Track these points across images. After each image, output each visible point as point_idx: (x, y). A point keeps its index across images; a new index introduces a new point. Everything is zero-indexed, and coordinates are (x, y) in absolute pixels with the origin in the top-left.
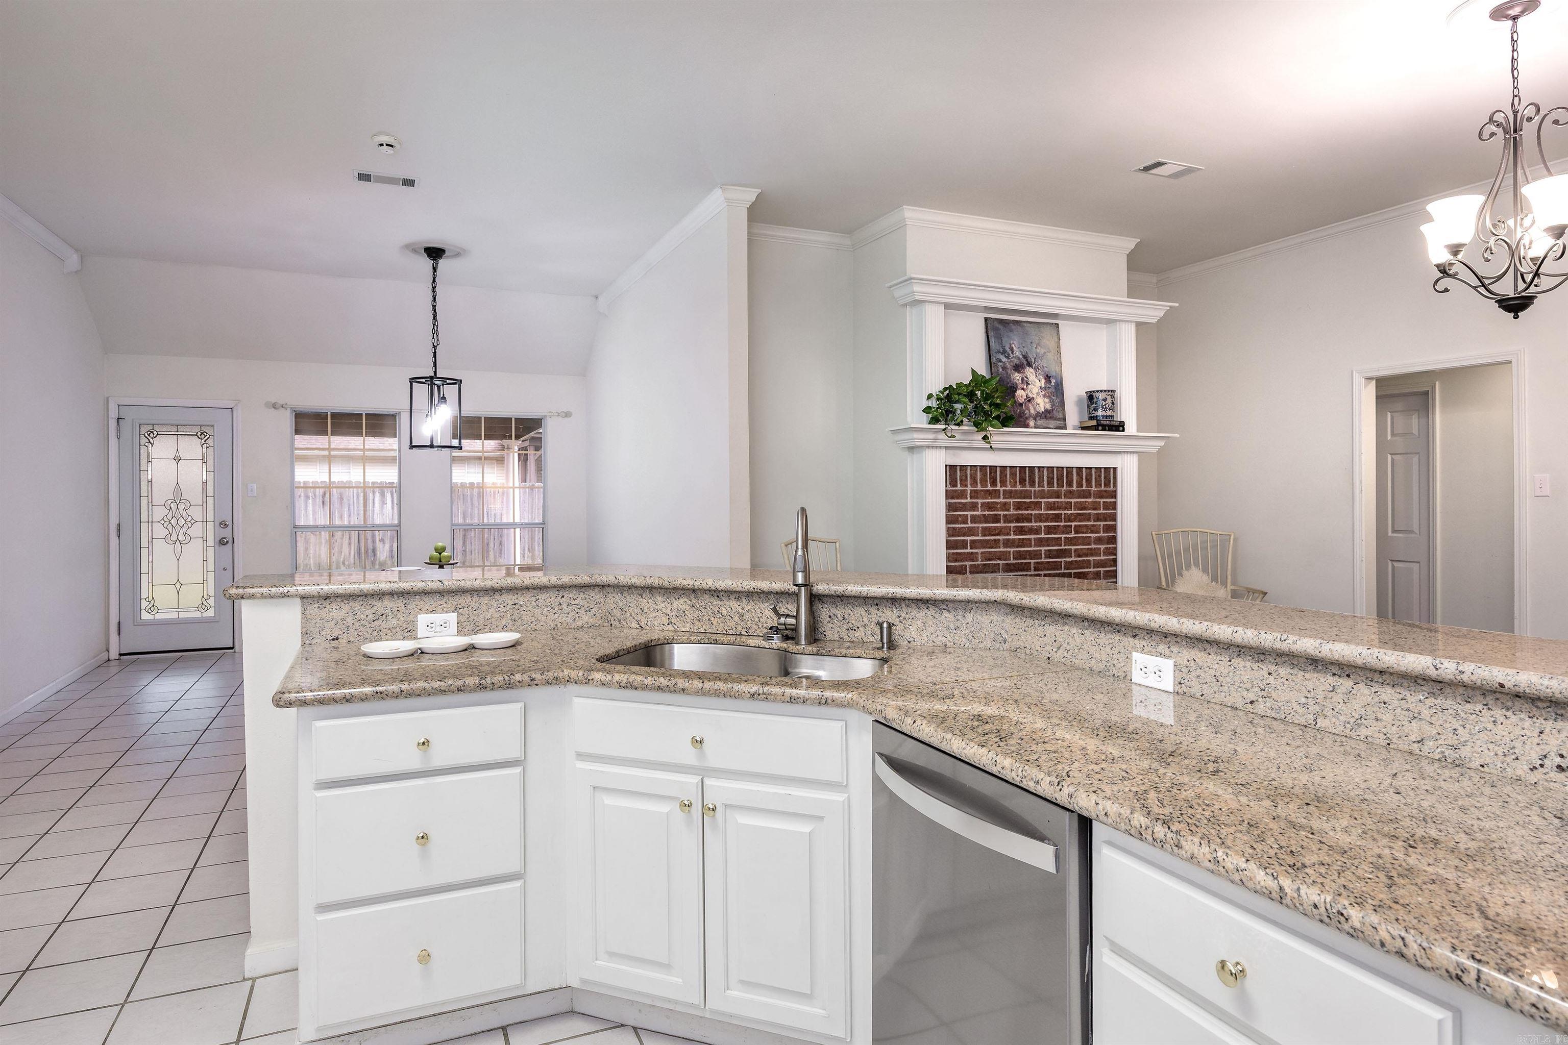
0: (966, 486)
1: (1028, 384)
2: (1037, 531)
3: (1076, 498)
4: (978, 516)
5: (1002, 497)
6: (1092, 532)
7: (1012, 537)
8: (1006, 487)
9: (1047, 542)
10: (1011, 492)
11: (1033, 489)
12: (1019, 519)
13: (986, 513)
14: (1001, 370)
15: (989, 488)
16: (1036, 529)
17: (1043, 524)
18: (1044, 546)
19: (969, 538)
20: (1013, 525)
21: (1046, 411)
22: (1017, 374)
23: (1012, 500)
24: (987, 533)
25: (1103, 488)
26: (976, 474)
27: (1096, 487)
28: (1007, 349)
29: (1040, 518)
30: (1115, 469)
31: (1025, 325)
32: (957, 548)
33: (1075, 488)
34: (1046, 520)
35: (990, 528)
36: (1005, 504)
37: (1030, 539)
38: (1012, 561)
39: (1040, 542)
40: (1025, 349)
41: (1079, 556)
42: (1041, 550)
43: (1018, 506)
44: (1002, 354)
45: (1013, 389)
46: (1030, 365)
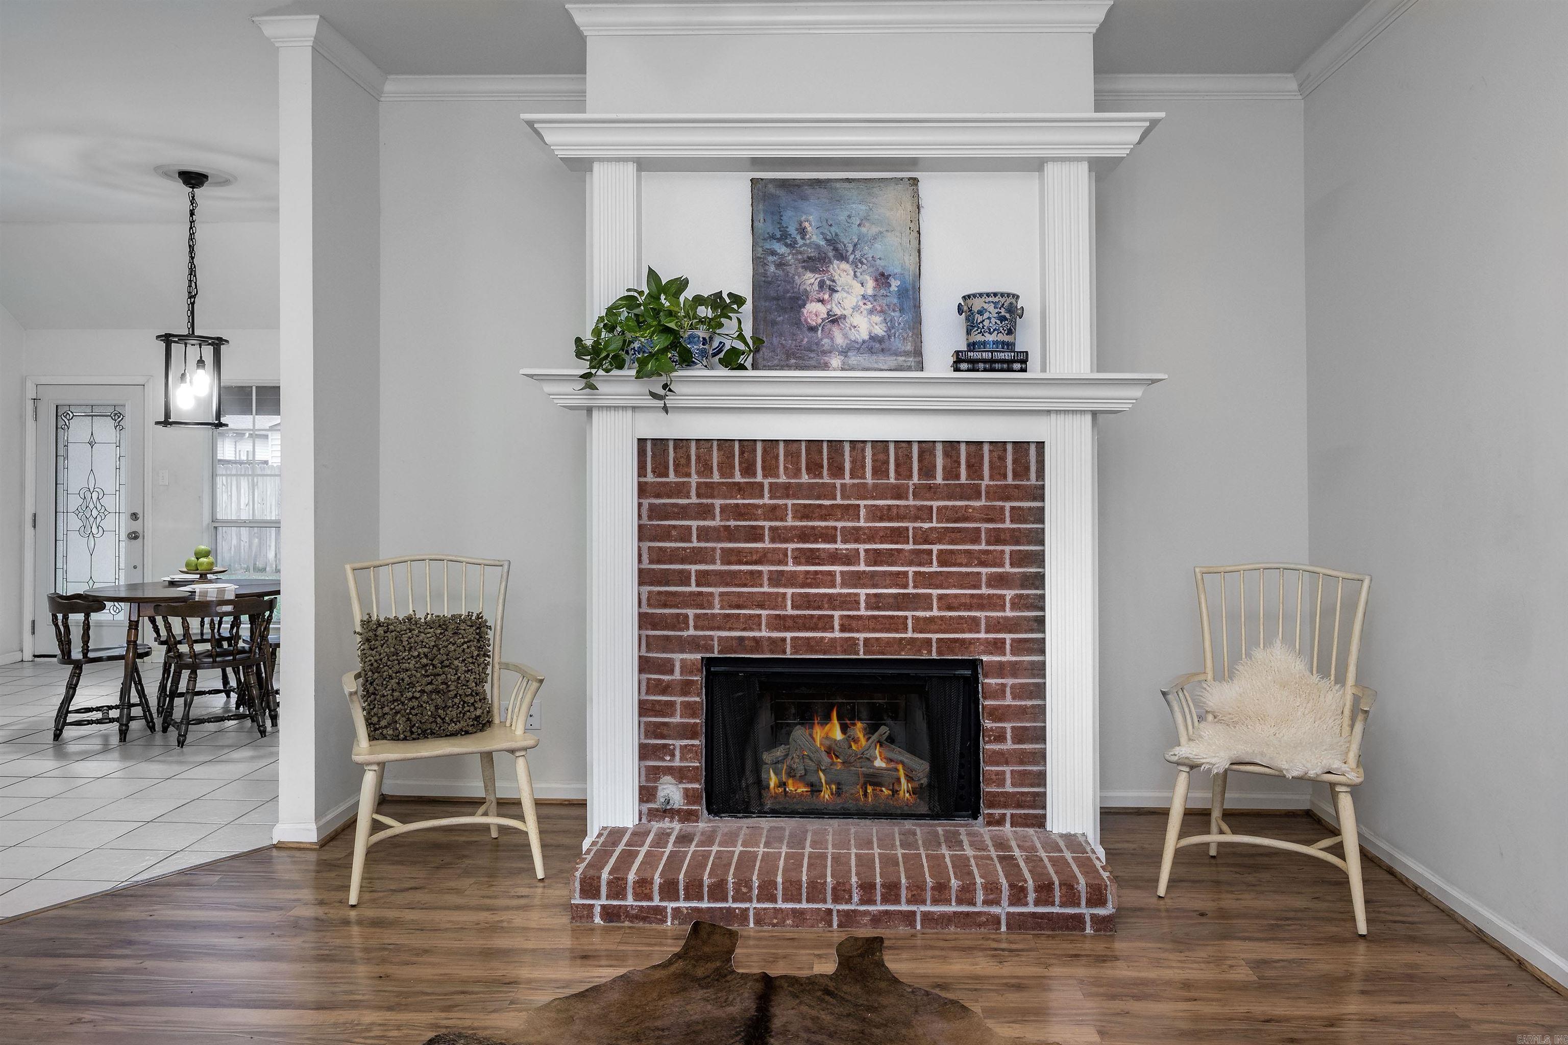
0: (688, 475)
1: (833, 290)
2: (850, 558)
3: (943, 499)
4: (715, 529)
5: (767, 495)
6: (983, 564)
7: (791, 567)
8: (778, 477)
9: (871, 580)
10: (787, 486)
11: (838, 482)
12: (804, 535)
13: (732, 523)
14: (772, 268)
15: (738, 478)
16: (846, 556)
17: (862, 547)
18: (864, 586)
19: (694, 568)
20: (791, 546)
21: (873, 338)
22: (809, 275)
23: (790, 502)
24: (734, 558)
25: (1010, 481)
26: (711, 456)
27: (992, 478)
28: (792, 230)
29: (854, 535)
30: (1040, 445)
31: (838, 185)
32: (667, 584)
33: (939, 480)
34: (871, 539)
35: (739, 551)
36: (774, 508)
37: (831, 574)
38: (790, 611)
39: (856, 579)
40: (833, 229)
41: (950, 608)
42: (857, 595)
43: (804, 513)
44: (779, 240)
45: (798, 301)
46: (842, 257)
